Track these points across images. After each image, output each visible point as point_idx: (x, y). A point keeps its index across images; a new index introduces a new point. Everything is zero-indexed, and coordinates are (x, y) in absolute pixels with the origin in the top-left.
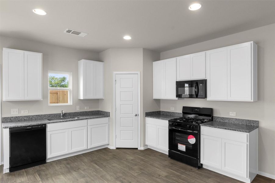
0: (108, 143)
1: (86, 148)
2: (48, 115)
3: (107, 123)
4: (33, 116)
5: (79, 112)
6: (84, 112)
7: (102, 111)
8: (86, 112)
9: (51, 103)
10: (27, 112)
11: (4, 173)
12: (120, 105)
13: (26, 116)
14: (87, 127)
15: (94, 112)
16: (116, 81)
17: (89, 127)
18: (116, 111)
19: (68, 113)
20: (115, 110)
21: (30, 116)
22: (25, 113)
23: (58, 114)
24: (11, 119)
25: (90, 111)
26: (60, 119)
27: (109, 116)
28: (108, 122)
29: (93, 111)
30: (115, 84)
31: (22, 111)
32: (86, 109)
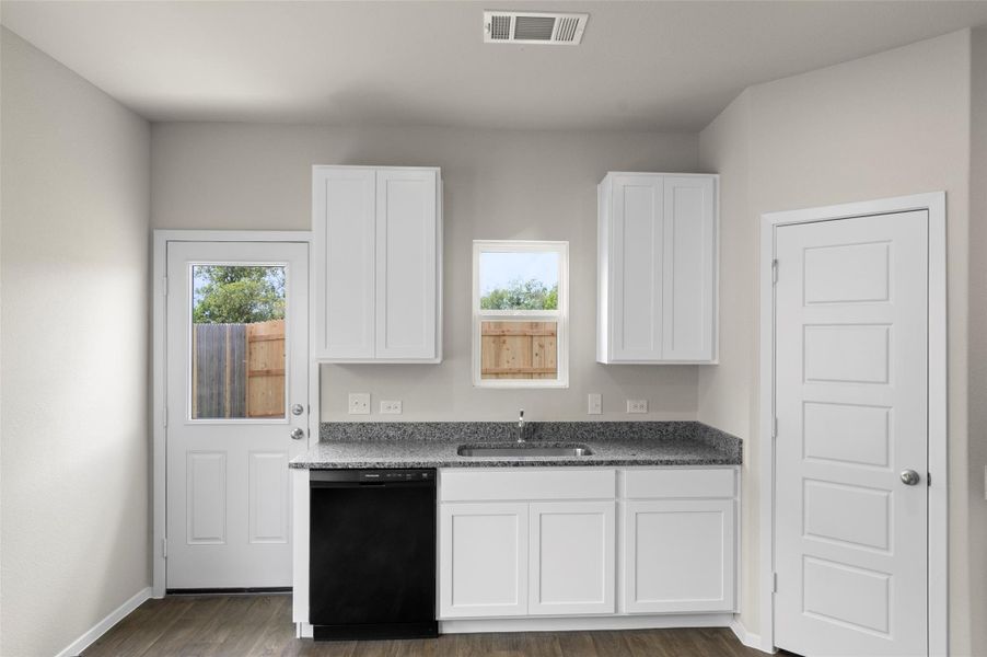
0: (729, 607)
1: (611, 610)
2: (469, 425)
3: (727, 498)
4: (416, 426)
5: (595, 424)
6: (620, 423)
7: (706, 429)
8: (631, 425)
9: (485, 373)
10: (399, 407)
11: (298, 637)
12: (804, 402)
13: (393, 425)
14: (617, 505)
15: (670, 429)
16: (776, 262)
17: (624, 505)
18: (774, 439)
19: (549, 424)
20: (770, 432)
21: (405, 424)
22: (392, 411)
23: (506, 424)
24: (348, 430)
25: (647, 423)
26: (512, 447)
27: (740, 462)
28: (731, 494)
29: (667, 424)
30: (774, 284)
31: (382, 402)
32: (633, 411)
